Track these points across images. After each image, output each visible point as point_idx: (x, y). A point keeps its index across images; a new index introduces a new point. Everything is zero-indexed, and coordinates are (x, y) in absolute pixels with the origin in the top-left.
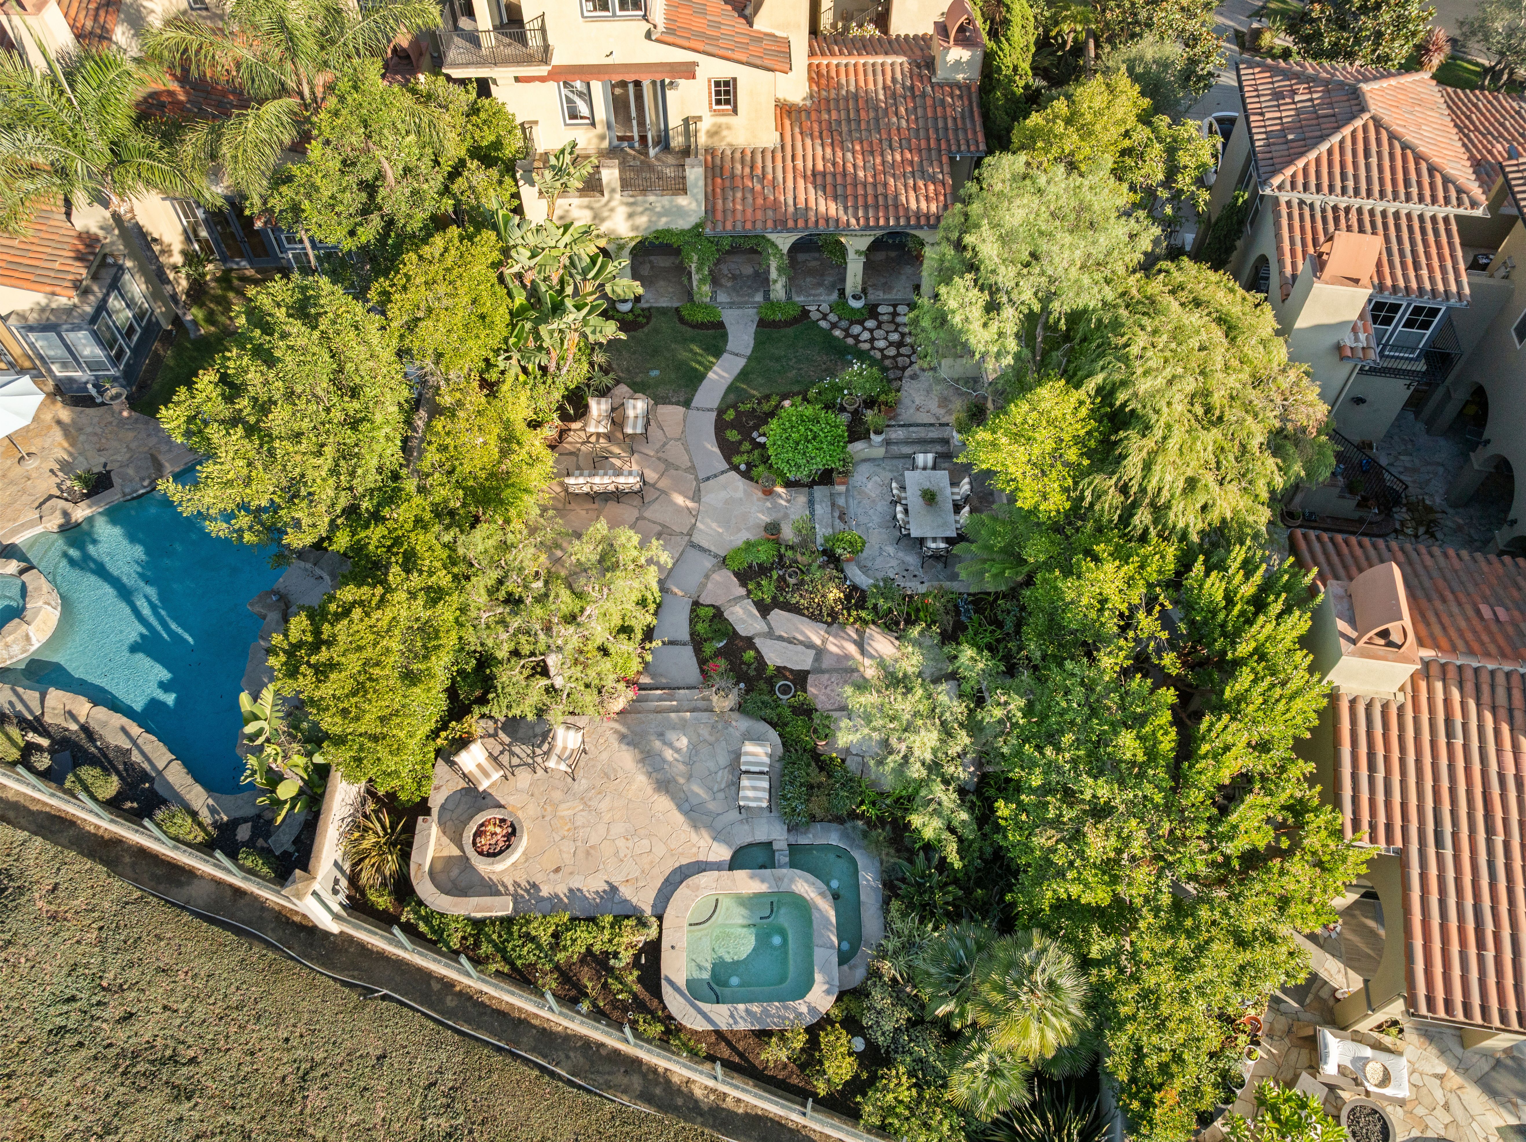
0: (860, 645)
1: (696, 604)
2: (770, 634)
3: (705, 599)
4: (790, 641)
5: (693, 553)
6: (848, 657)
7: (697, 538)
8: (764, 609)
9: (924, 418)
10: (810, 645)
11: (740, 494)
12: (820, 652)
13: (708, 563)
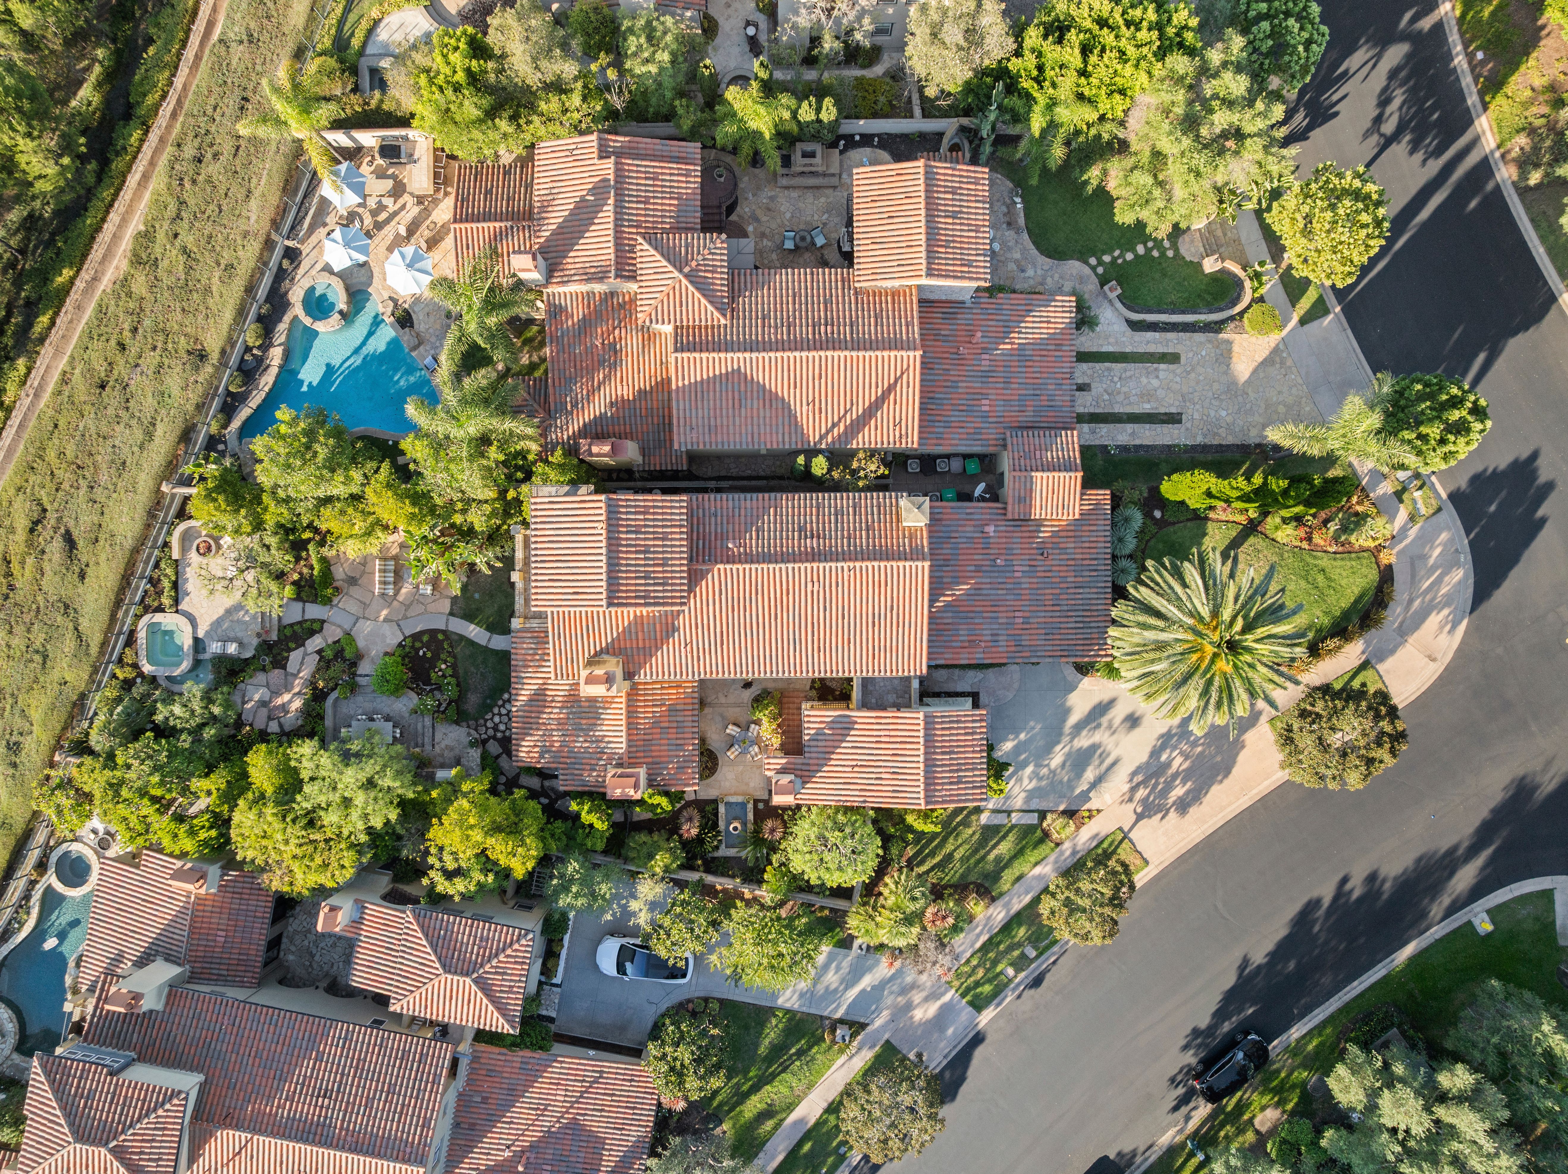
0: (299, 693)
1: (323, 622)
2: (306, 654)
3: (326, 625)
4: (302, 663)
5: (353, 619)
6: (292, 688)
7: (361, 621)
8: (319, 652)
9: (438, 737)
10: (299, 671)
11: (388, 641)
12: (295, 676)
13: (347, 627)
